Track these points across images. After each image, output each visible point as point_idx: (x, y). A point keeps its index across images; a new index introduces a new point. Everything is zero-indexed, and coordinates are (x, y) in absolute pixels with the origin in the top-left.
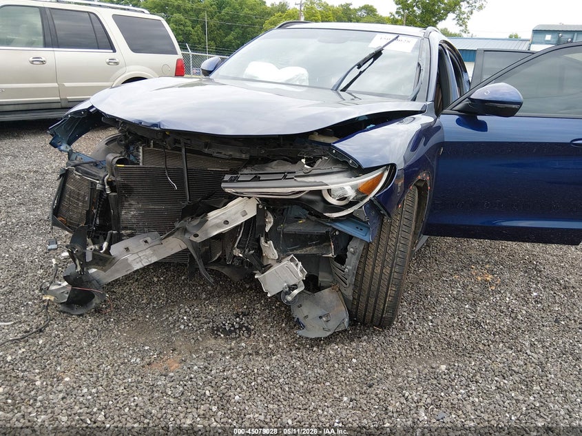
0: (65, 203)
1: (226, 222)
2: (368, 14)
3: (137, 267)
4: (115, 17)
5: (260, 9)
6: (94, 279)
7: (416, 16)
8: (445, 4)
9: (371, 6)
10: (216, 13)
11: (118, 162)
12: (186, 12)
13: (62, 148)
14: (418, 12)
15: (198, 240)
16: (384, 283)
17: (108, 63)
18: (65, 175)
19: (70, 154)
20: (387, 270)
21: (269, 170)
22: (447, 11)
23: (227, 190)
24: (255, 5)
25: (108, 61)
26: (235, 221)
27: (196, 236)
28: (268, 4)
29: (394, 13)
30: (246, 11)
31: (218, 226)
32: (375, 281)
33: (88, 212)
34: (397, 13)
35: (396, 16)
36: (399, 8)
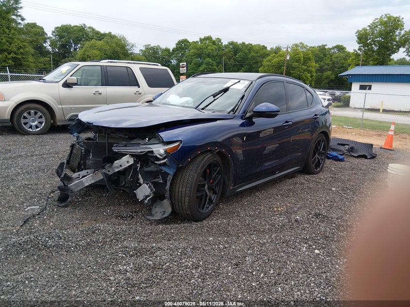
0: (71, 159)
1: (121, 166)
2: (339, 51)
3: (87, 184)
4: (141, 69)
5: (262, 52)
6: (70, 189)
7: (373, 51)
8: (397, 42)
9: (342, 46)
10: (232, 57)
11: (85, 140)
12: (214, 56)
13: (75, 134)
14: (375, 48)
15: (110, 173)
16: (183, 195)
17: (135, 94)
18: (73, 146)
19: (78, 138)
20: (184, 190)
21: (132, 142)
22: (399, 47)
23: (114, 150)
24: (258, 50)
25: (135, 92)
26: (125, 165)
27: (109, 171)
28: (269, 49)
29: (357, 50)
30: (253, 54)
31: (117, 167)
32: (180, 194)
33: (79, 163)
34: (359, 49)
35: (359, 52)
36: (361, 46)
